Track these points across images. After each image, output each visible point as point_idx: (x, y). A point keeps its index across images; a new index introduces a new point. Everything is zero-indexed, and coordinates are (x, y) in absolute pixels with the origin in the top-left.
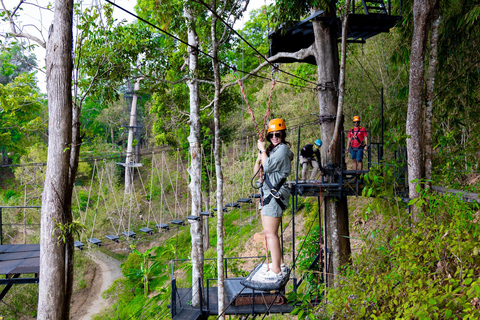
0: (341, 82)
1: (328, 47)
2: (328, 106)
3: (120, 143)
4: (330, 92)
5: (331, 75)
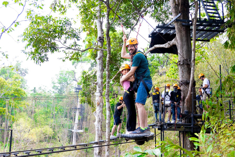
0: (193, 59)
1: (184, 39)
2: (185, 75)
3: (72, 118)
4: (186, 66)
5: (186, 55)
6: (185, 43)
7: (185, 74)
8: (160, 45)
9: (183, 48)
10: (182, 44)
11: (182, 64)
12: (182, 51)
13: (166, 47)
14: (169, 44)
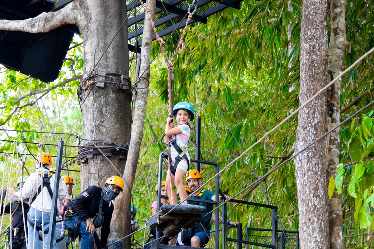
4: (112, 95)
6: (115, 22)
7: (110, 123)
8: (5, 21)
9: (106, 35)
10: (105, 23)
11: (99, 87)
12: (102, 44)
13: (34, 30)
14: (47, 20)
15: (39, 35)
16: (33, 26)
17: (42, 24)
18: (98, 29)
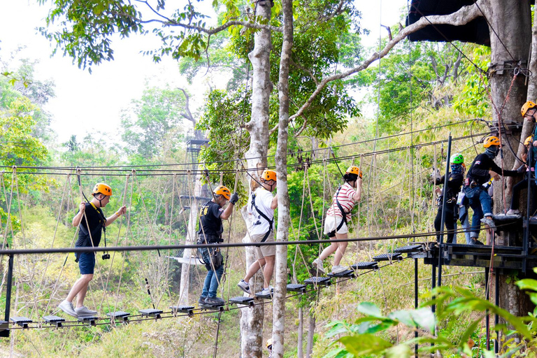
0: (533, 60)
2: (508, 106)
3: (177, 226)
5: (515, 48)
6: (514, 12)
8: (437, 16)
9: (505, 26)
10: (503, 15)
11: (500, 75)
12: (501, 35)
13: (456, 23)
14: (465, 14)
15: (459, 27)
16: (455, 20)
17: (461, 18)
18: (497, 22)
